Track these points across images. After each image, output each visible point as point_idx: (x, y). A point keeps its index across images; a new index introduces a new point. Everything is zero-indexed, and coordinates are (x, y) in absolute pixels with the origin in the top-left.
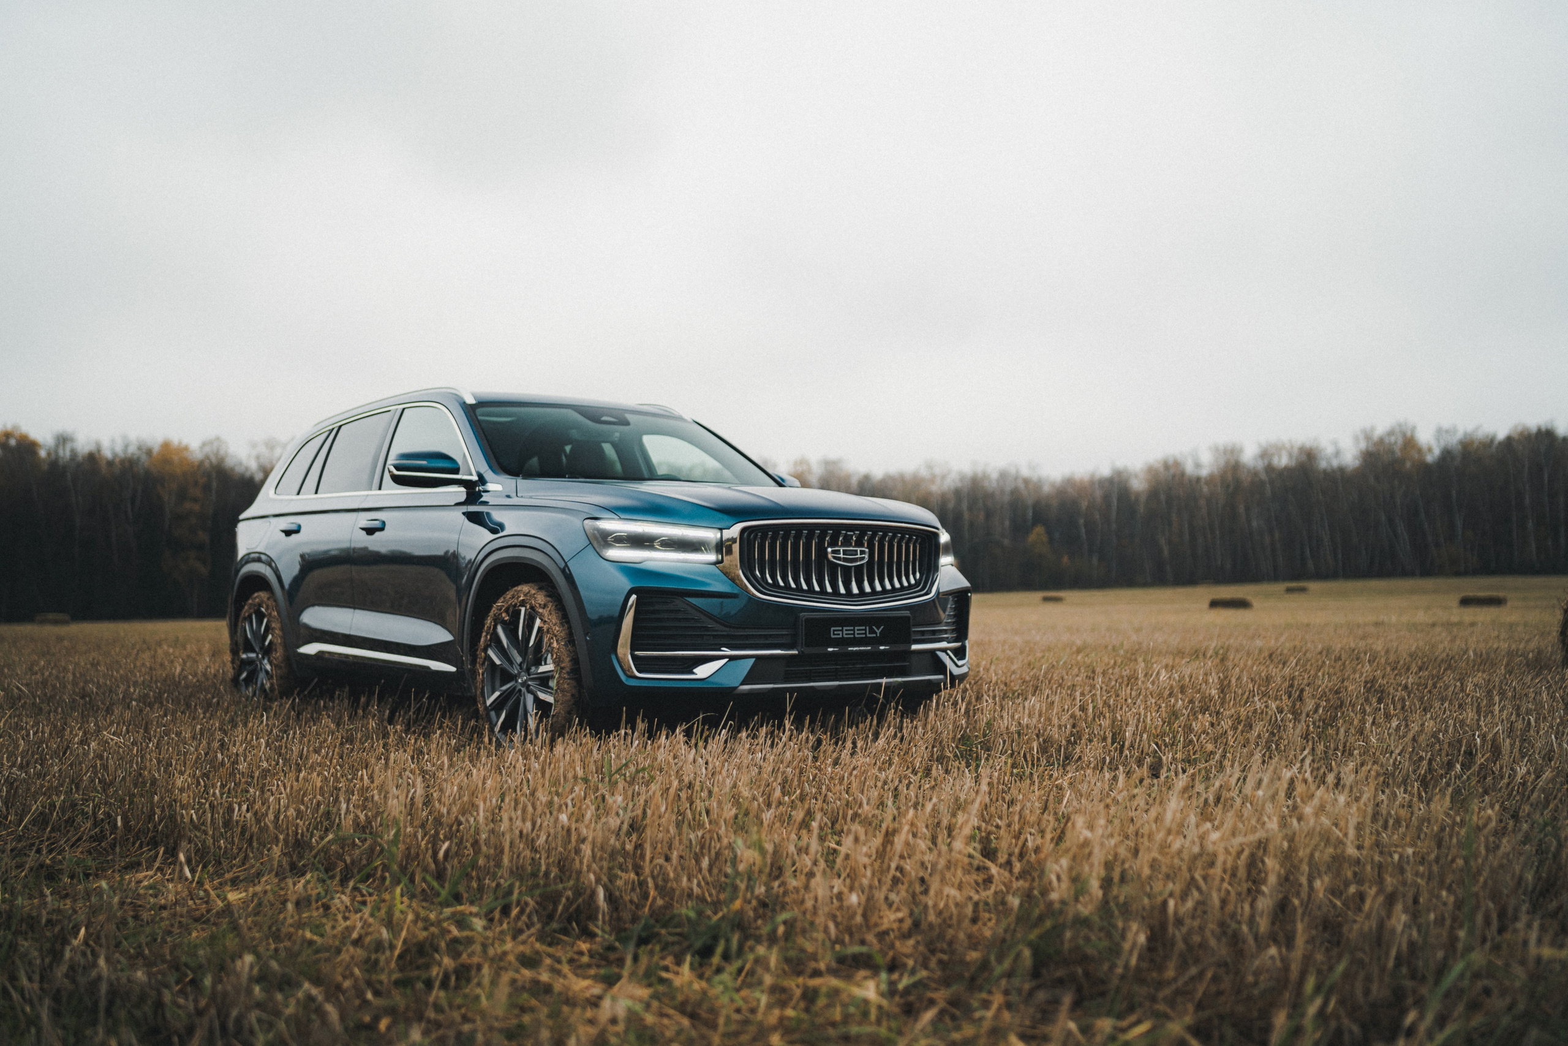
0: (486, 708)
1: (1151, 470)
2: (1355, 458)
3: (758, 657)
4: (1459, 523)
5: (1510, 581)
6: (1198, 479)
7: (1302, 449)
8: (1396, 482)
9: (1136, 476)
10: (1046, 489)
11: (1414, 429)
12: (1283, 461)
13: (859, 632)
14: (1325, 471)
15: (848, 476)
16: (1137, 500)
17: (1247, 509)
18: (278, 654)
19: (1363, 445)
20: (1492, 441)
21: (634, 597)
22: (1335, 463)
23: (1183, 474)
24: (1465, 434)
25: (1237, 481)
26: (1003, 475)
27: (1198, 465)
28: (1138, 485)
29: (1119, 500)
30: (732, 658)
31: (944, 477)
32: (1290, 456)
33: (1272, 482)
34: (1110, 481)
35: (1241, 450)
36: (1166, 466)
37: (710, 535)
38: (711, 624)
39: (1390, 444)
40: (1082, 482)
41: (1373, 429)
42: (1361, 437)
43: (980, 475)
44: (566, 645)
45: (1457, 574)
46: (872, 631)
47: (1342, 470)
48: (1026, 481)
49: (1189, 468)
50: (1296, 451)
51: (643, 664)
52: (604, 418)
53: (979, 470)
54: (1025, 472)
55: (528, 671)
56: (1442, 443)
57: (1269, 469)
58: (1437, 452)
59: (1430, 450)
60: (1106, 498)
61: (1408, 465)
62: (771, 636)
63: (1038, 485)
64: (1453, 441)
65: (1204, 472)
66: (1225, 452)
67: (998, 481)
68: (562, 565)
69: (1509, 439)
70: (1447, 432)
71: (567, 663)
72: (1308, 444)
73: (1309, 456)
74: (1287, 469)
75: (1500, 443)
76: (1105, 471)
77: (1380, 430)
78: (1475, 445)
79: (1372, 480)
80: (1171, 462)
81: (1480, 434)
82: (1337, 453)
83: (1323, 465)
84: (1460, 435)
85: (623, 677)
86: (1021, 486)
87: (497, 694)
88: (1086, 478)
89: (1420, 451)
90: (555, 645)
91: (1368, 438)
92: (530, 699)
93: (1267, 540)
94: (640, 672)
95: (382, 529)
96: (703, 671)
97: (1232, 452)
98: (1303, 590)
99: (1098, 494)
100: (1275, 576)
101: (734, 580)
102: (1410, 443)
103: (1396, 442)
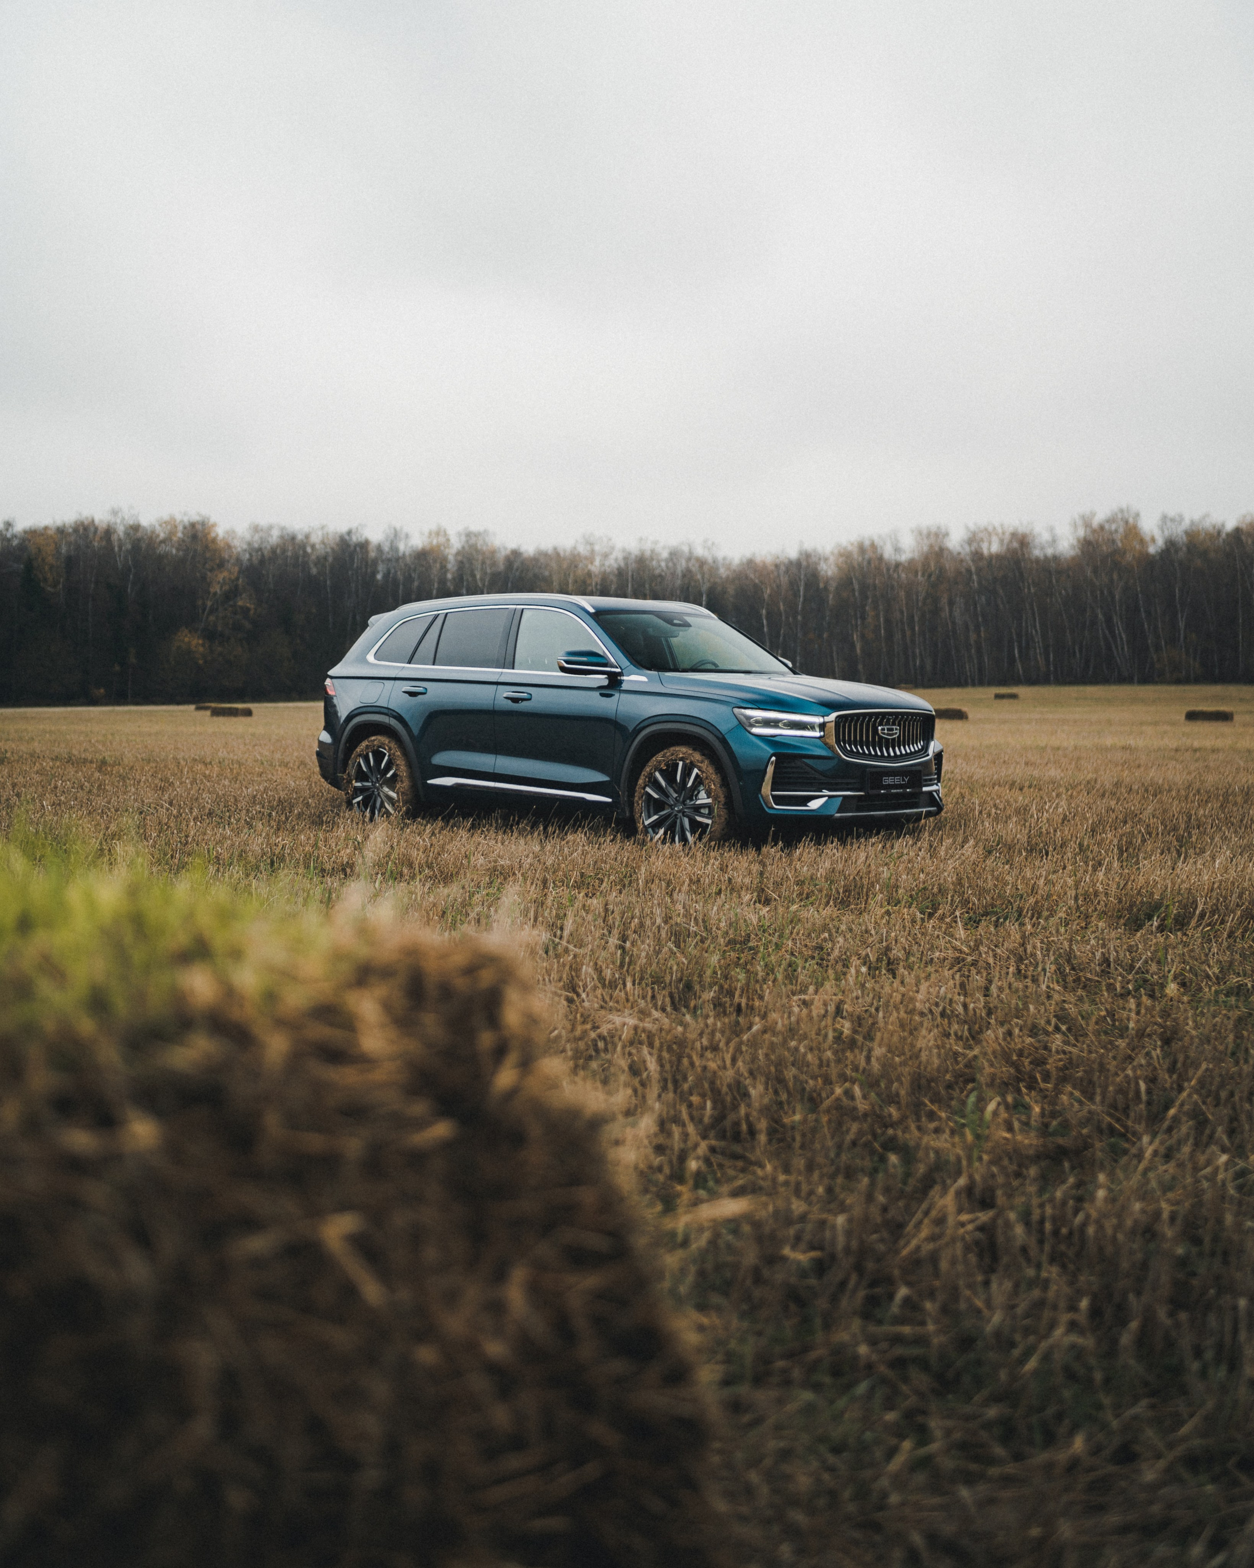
0: (645, 826)
1: (846, 555)
2: (1073, 547)
3: (844, 797)
4: (1182, 625)
5: (1233, 690)
6: (898, 565)
7: (1014, 535)
8: (1115, 576)
9: (826, 559)
10: (723, 572)
11: (1137, 515)
12: (994, 547)
13: (897, 780)
14: (1037, 560)
15: (493, 552)
16: (826, 589)
17: (951, 603)
18: (404, 784)
19: (1081, 533)
20: (1219, 533)
21: (774, 758)
22: (1050, 552)
23: (881, 558)
24: (1192, 523)
25: (942, 570)
26: (674, 555)
27: (897, 550)
28: (828, 570)
29: (807, 585)
30: (830, 797)
31: (606, 556)
32: (1001, 541)
33: (979, 570)
34: (798, 564)
35: (947, 534)
36: (862, 549)
37: (818, 720)
38: (817, 776)
39: (1111, 533)
40: (765, 566)
41: (1093, 514)
42: (1080, 522)
43: (648, 554)
44: (721, 787)
45: (1178, 682)
46: (903, 780)
47: (1055, 558)
48: (702, 563)
49: (888, 553)
50: (1007, 537)
51: (778, 800)
52: (675, 622)
53: (647, 547)
54: (700, 551)
55: (684, 803)
56: (1166, 533)
57: (977, 555)
58: (1160, 542)
59: (1153, 540)
60: (793, 584)
61: (1129, 557)
62: (850, 783)
63: (714, 569)
64: (1178, 531)
65: (904, 558)
66: (929, 535)
67: (667, 561)
68: (721, 736)
69: (1238, 531)
70: (1172, 520)
71: (722, 799)
72: (1021, 530)
73: (1023, 541)
74: (998, 557)
75: (1228, 535)
76: (793, 553)
77: (1100, 517)
78: (1202, 537)
79: (1089, 573)
80: (867, 543)
81: (1207, 524)
82: (1054, 541)
83: (1037, 553)
84: (1186, 524)
85: (767, 809)
86: (695, 568)
87: (656, 817)
88: (769, 560)
89: (1142, 541)
90: (713, 786)
91: (1087, 525)
92: (686, 822)
93: (973, 637)
94: (776, 804)
95: (530, 699)
96: (814, 805)
97: (939, 535)
98: (1014, 696)
99: (784, 580)
100: (981, 680)
101: (830, 748)
102: (1132, 531)
103: (1116, 531)
